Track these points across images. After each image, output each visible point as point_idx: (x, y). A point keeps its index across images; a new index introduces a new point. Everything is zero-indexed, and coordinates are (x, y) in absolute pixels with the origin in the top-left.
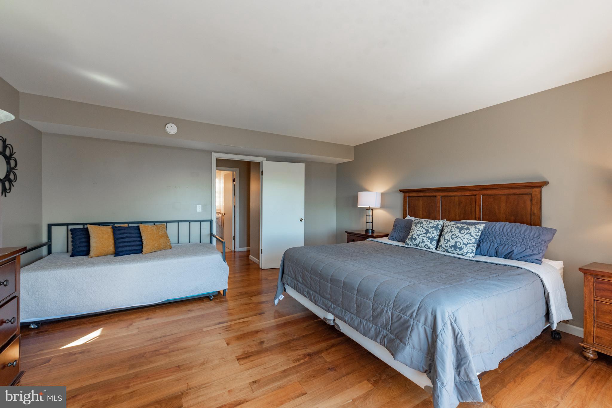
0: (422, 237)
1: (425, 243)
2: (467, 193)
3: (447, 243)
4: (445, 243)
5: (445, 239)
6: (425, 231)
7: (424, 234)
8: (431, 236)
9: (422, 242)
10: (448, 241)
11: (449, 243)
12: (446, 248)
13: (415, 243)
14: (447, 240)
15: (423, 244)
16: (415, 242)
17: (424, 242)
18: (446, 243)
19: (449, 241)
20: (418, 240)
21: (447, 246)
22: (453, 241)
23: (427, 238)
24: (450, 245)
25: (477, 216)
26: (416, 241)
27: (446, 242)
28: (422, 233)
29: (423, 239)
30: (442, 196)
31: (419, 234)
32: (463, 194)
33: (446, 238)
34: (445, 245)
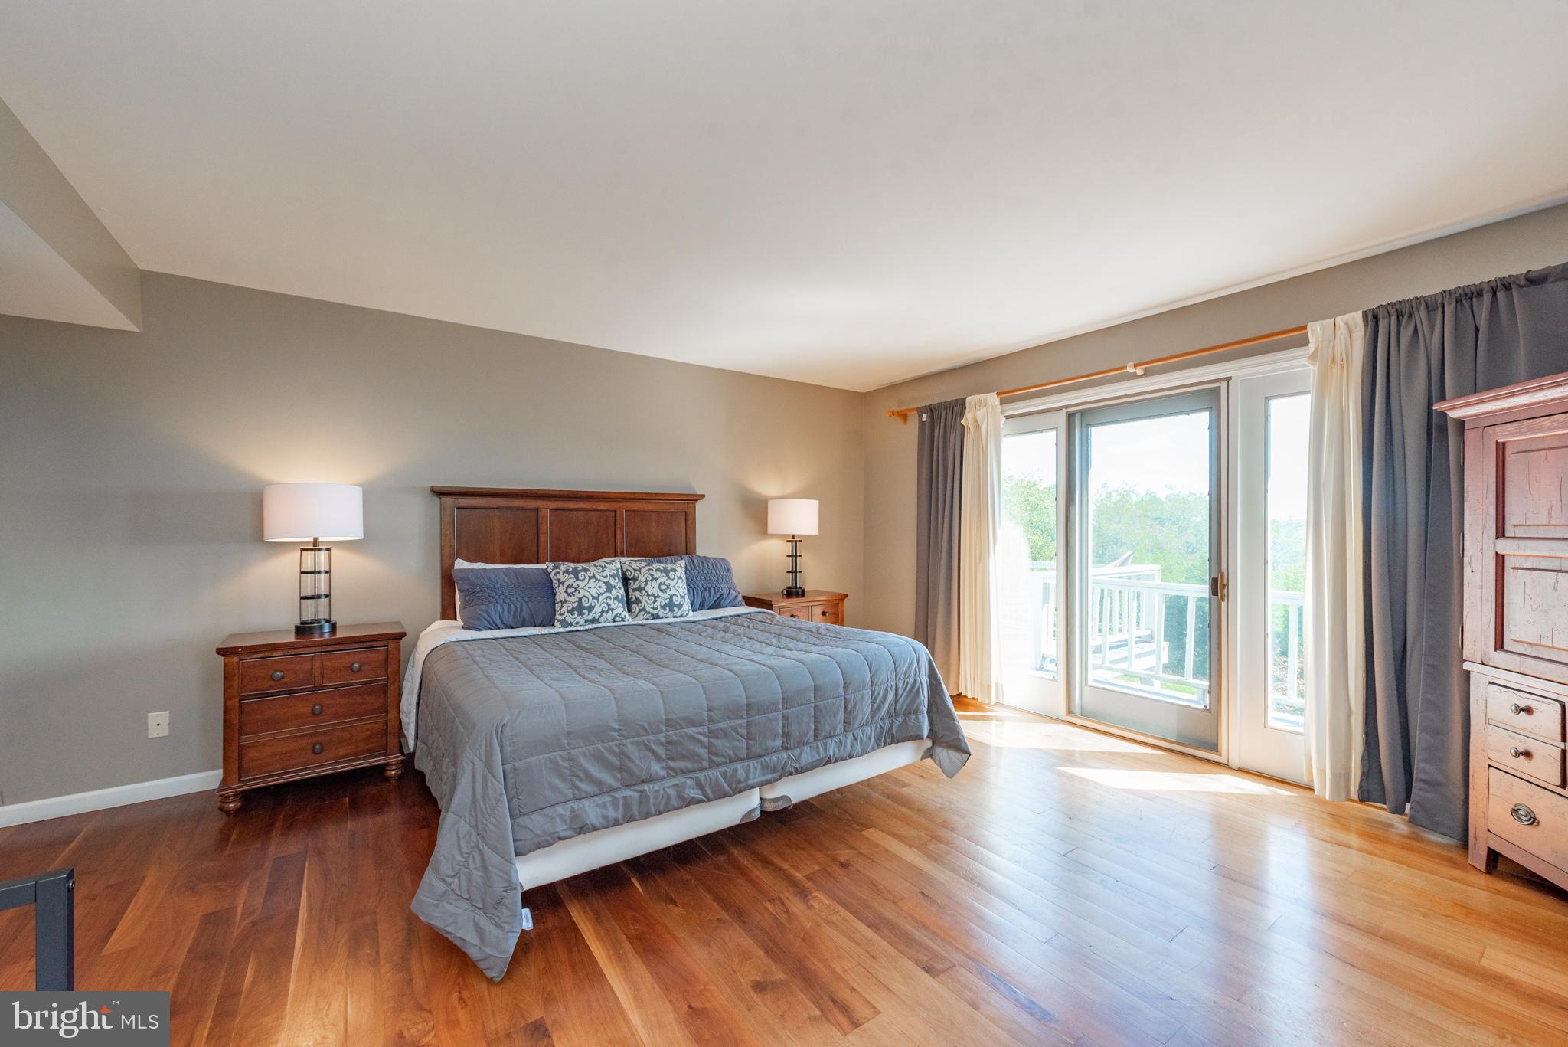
0: (605, 600)
1: (615, 612)
2: (602, 506)
3: (655, 601)
4: (651, 602)
5: (648, 595)
6: (604, 587)
7: (605, 592)
8: (619, 594)
9: (608, 612)
10: (656, 597)
11: (659, 600)
12: (655, 612)
13: (590, 617)
14: (654, 595)
15: (610, 616)
16: (591, 614)
17: (612, 610)
18: (654, 603)
19: (658, 596)
20: (598, 609)
21: (655, 607)
22: (666, 596)
23: (615, 599)
24: (662, 604)
25: (619, 550)
26: (594, 612)
27: (653, 600)
28: (602, 591)
29: (609, 605)
30: (550, 510)
31: (596, 595)
32: (594, 507)
33: (650, 593)
34: (652, 606)
